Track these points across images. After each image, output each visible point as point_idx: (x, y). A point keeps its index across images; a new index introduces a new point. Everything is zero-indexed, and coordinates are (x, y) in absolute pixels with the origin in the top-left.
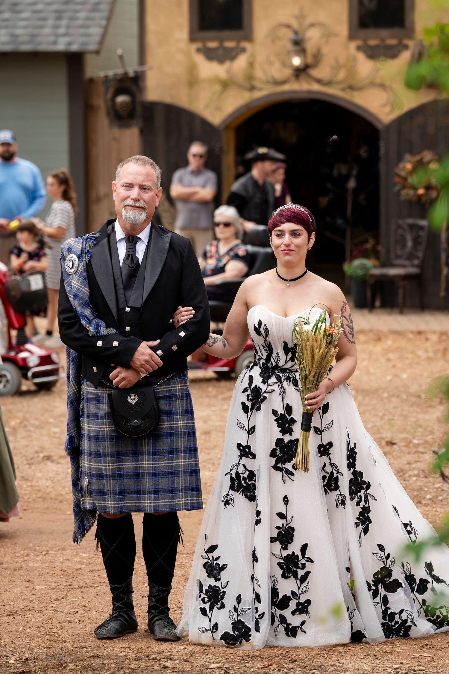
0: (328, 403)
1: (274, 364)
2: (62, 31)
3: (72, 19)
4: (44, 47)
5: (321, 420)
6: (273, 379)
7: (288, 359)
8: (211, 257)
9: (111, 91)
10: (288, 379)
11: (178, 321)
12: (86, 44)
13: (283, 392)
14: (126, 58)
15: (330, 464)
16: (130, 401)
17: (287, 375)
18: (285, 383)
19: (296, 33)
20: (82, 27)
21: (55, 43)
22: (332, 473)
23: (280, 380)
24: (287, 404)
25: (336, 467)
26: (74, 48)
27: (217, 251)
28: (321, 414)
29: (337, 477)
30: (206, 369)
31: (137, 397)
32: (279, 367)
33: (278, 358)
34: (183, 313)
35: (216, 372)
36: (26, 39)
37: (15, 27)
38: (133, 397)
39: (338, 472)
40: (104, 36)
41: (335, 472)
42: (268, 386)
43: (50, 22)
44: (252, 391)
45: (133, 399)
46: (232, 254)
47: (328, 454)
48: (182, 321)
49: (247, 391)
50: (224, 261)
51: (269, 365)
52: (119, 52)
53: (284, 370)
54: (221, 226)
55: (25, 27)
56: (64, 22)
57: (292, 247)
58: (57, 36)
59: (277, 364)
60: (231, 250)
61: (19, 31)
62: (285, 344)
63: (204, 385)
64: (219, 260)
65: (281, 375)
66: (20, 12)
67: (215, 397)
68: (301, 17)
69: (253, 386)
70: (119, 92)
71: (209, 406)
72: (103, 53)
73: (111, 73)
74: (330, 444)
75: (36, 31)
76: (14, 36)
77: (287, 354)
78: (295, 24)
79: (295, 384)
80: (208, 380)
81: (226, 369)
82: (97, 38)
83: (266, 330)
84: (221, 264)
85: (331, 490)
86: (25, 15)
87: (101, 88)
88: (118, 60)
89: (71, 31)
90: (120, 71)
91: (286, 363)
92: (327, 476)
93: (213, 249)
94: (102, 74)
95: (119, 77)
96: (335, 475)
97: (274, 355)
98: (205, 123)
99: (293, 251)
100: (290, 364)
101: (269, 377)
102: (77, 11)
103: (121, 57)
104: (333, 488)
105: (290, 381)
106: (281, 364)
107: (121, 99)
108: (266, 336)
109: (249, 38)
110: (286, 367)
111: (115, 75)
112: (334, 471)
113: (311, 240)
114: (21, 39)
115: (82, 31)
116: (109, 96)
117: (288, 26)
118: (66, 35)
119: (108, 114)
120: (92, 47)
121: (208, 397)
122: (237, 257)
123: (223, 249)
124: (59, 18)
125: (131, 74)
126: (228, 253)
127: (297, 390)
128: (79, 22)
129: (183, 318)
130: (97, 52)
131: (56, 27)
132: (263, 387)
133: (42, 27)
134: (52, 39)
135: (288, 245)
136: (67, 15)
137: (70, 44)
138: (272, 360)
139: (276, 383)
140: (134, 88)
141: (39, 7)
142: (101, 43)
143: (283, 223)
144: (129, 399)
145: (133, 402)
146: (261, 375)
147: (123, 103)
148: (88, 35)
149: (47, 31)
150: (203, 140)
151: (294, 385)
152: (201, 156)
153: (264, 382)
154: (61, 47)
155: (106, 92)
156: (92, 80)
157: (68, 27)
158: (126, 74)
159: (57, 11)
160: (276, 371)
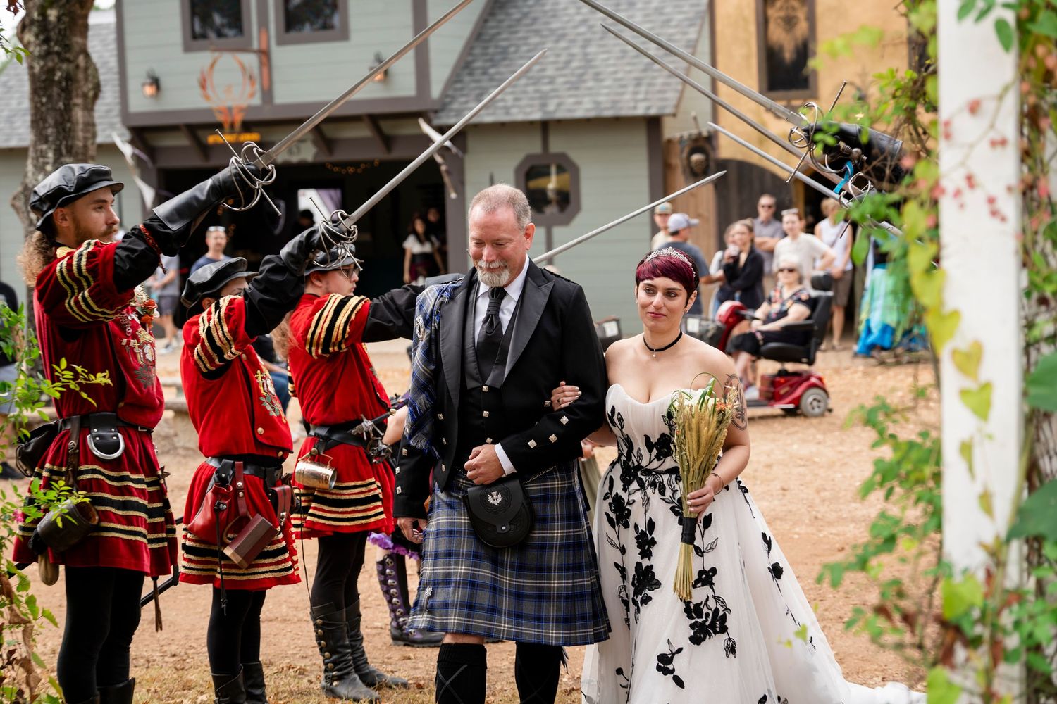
0: (710, 515)
1: (636, 464)
2: (641, 96)
3: (650, 85)
4: (625, 112)
5: (703, 537)
6: (635, 485)
7: (653, 457)
8: (776, 302)
9: (686, 151)
10: (653, 484)
11: (558, 401)
12: (664, 107)
13: (646, 502)
14: (700, 120)
15: (714, 597)
16: (492, 502)
17: (652, 478)
18: (649, 490)
19: (859, 89)
20: (660, 92)
21: (635, 108)
22: (717, 610)
23: (642, 486)
24: (650, 519)
25: (722, 602)
26: (653, 112)
27: (781, 296)
28: (702, 530)
29: (725, 614)
30: (772, 406)
31: (500, 496)
32: (642, 467)
33: (640, 456)
34: (567, 393)
35: (783, 409)
36: (608, 105)
37: (599, 94)
38: (495, 497)
39: (726, 609)
40: (680, 100)
41: (721, 609)
42: (629, 494)
43: (631, 89)
44: (613, 499)
45: (495, 499)
46: (795, 298)
47: (711, 584)
48: (564, 402)
49: (608, 498)
50: (788, 305)
51: (630, 463)
52: (693, 114)
53: (648, 472)
54: (786, 272)
55: (608, 94)
56: (643, 89)
57: (664, 311)
58: (636, 101)
59: (639, 464)
60: (795, 294)
61: (601, 99)
62: (647, 438)
63: (770, 421)
64: (783, 304)
65: (644, 478)
66: (602, 80)
67: (780, 432)
68: (863, 75)
69: (614, 494)
70: (694, 151)
71: (774, 441)
72: (680, 116)
73: (686, 134)
74: (714, 571)
75: (617, 98)
76: (597, 103)
77: (650, 451)
78: (858, 82)
79: (662, 492)
80: (774, 417)
81: (791, 406)
82: (674, 102)
83: (621, 419)
84: (785, 308)
85: (716, 633)
86: (608, 83)
87: (677, 148)
88: (692, 122)
89: (650, 96)
90: (694, 132)
91: (650, 462)
92: (711, 613)
93: (778, 295)
94: (677, 135)
95: (694, 137)
96: (721, 613)
97: (635, 452)
98: (775, 178)
99: (664, 315)
100: (655, 464)
101: (630, 483)
102: (654, 78)
103: (695, 119)
104: (718, 629)
105: (655, 488)
106: (644, 463)
107: (696, 157)
108: (622, 428)
109: (815, 97)
110: (650, 467)
111: (690, 135)
112: (719, 606)
113: (690, 301)
114: (603, 106)
115: (660, 96)
116: (685, 155)
117: (852, 84)
118: (645, 100)
119: (684, 172)
120: (669, 110)
121: (774, 432)
122: (799, 301)
123: (787, 293)
124: (638, 85)
125: (705, 134)
126: (791, 297)
127: (664, 500)
128: (657, 88)
129: (565, 399)
130: (674, 115)
131: (636, 93)
132: (625, 496)
133: (622, 94)
134: (632, 104)
135: (658, 308)
136: (646, 81)
137: (648, 108)
138: (633, 458)
139: (638, 490)
140: (707, 147)
141: (620, 75)
142: (677, 106)
143: (657, 276)
144: (490, 500)
145: (496, 503)
146: (623, 478)
147: (698, 162)
148: (666, 99)
149: (627, 97)
150: (772, 194)
151: (660, 492)
152: (770, 207)
153: (625, 489)
154: (640, 111)
155: (682, 151)
156: (670, 141)
157: (647, 93)
158: (700, 134)
159: (636, 79)
160: (639, 473)
